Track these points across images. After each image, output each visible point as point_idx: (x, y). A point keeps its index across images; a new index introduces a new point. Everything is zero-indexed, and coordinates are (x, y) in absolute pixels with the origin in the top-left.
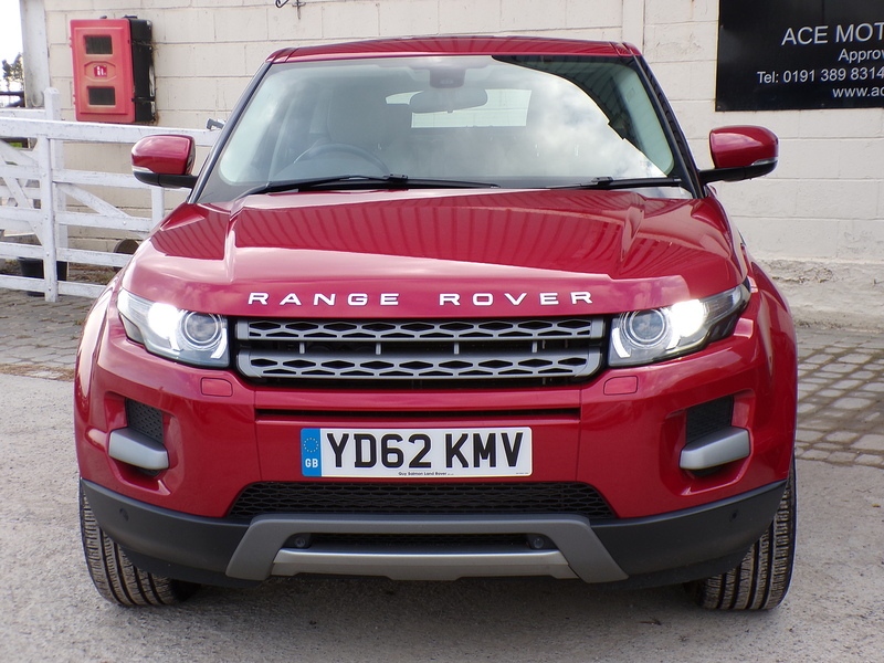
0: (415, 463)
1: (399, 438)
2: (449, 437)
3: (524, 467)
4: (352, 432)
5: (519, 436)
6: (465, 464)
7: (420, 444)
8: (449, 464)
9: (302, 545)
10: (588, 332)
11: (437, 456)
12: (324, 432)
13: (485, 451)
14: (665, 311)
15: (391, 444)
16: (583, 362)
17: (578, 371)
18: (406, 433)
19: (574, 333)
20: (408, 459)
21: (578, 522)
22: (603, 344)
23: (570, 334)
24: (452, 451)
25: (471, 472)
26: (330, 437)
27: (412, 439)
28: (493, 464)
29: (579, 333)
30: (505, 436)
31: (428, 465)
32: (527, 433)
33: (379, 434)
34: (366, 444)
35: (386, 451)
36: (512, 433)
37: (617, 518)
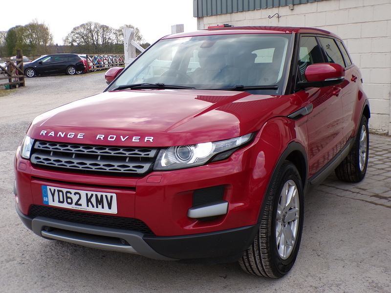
0: (77, 204)
1: (71, 193)
2: (87, 194)
3: (114, 210)
4: (57, 189)
5: (112, 197)
6: (93, 207)
7: (78, 196)
8: (88, 206)
9: (47, 230)
10: (148, 155)
11: (83, 201)
12: (48, 187)
13: (100, 202)
14: (192, 148)
15: (69, 195)
16: (142, 167)
17: (140, 171)
18: (73, 191)
19: (143, 154)
20: (74, 202)
21: (138, 236)
22: (153, 160)
23: (141, 155)
24: (89, 200)
25: (95, 210)
26: (50, 189)
27: (75, 194)
28: (103, 207)
29: (145, 155)
30: (106, 196)
31: (81, 205)
32: (114, 196)
33: (65, 190)
34: (61, 193)
35: (67, 198)
36: (109, 195)
37: (155, 236)
